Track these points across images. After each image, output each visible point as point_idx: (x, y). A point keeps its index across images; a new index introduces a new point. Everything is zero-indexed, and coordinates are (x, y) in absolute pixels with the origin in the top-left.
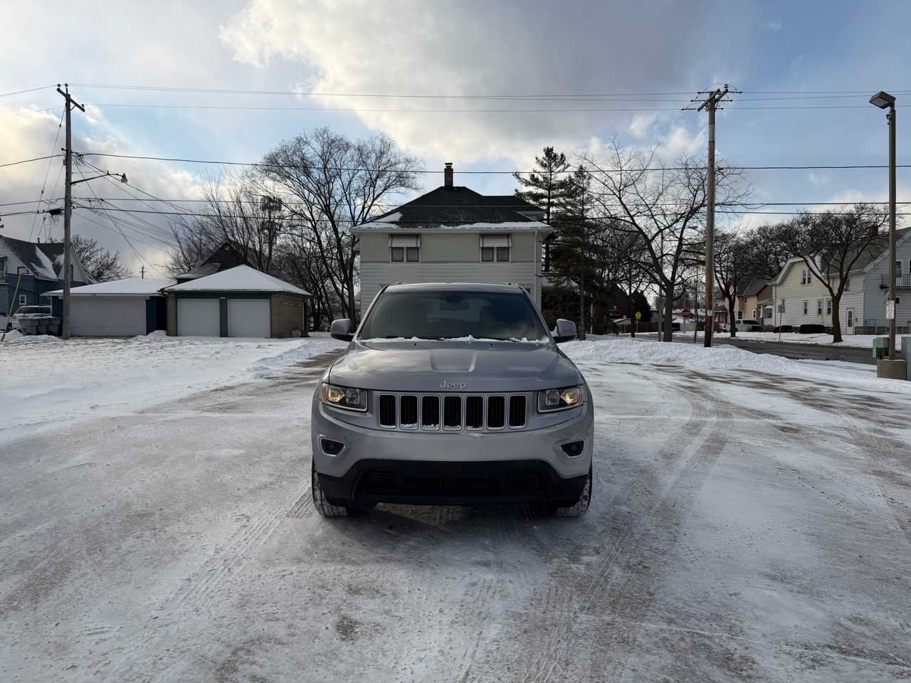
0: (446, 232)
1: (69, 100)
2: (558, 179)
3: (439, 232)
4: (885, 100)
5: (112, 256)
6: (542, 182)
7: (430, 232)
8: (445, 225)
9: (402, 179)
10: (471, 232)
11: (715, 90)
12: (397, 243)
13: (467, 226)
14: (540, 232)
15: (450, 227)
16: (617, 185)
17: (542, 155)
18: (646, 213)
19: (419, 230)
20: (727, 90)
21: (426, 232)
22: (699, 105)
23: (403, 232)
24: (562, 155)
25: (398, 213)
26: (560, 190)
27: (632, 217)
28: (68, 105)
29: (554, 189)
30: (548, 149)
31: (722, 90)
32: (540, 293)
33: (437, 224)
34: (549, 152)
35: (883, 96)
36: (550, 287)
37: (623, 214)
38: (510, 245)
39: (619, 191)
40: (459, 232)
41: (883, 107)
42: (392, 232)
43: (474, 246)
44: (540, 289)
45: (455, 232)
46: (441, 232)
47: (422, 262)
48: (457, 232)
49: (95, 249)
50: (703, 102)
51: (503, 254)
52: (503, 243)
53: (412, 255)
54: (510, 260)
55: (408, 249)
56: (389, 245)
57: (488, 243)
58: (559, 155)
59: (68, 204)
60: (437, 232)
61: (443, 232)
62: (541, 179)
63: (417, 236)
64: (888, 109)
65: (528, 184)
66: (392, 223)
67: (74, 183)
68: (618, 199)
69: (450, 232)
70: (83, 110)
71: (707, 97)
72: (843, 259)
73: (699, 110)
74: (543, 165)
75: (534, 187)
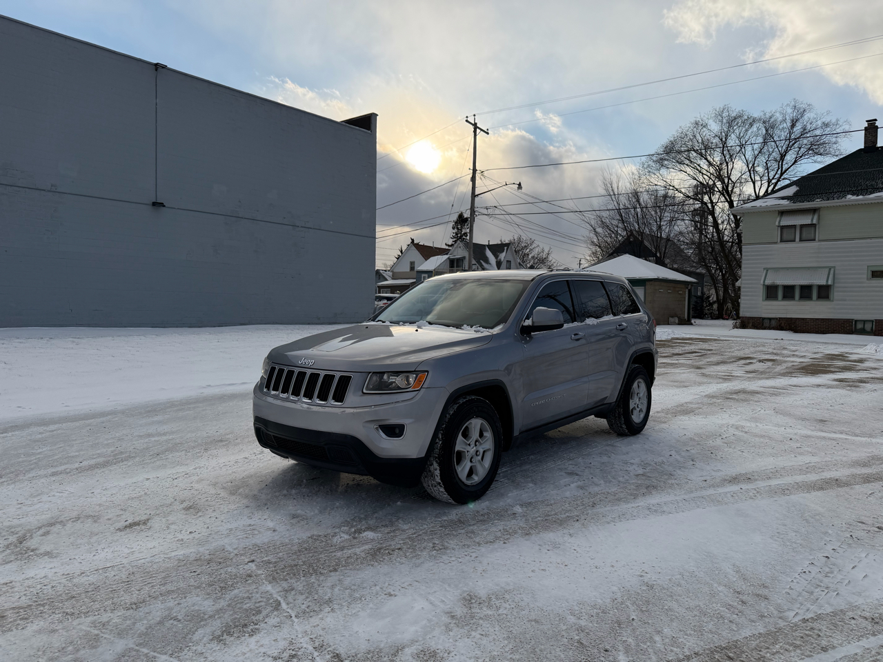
0: (853, 203)
1: (475, 125)
3: (844, 204)
5: (546, 251)
7: (831, 205)
8: (853, 195)
9: (815, 148)
12: (787, 221)
15: (861, 197)
19: (817, 203)
21: (825, 205)
23: (795, 208)
25: (795, 186)
28: (475, 132)
33: (843, 193)
40: (873, 202)
42: (782, 209)
45: (866, 202)
46: (847, 203)
47: (820, 241)
48: (870, 202)
49: (533, 247)
53: (807, 233)
55: (802, 226)
56: (777, 223)
59: (473, 213)
60: (841, 204)
61: (850, 203)
63: (814, 211)
66: (783, 198)
67: (477, 195)
69: (860, 202)
70: (488, 133)
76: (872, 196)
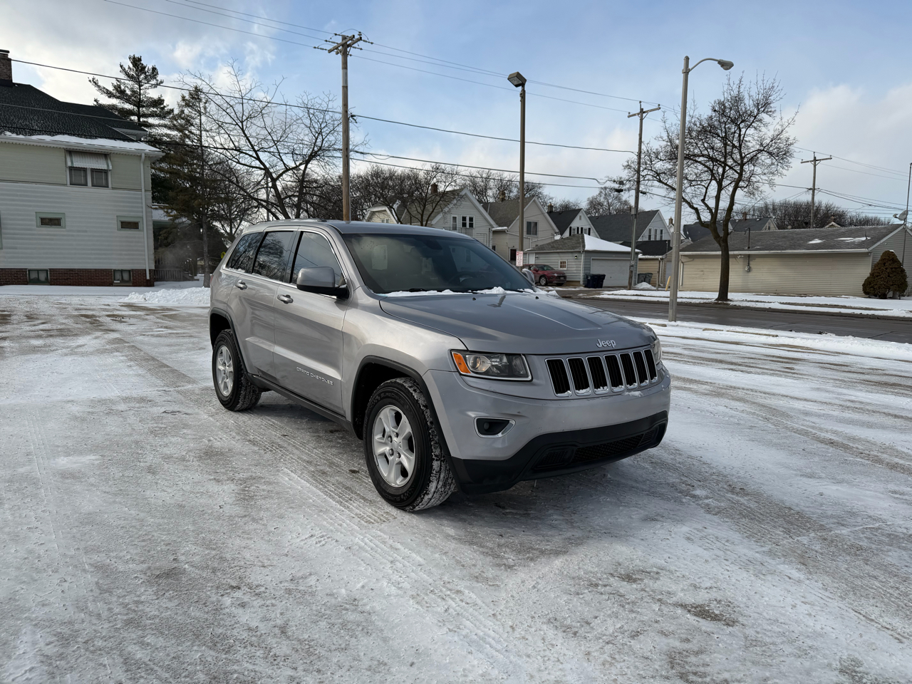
0: (15, 142)
2: (149, 96)
3: (3, 141)
4: (519, 80)
6: (130, 97)
8: (13, 132)
10: (52, 146)
11: (350, 35)
13: (47, 138)
14: (148, 157)
15: (21, 136)
16: (240, 115)
17: (128, 64)
18: (272, 150)
20: (361, 38)
22: (330, 46)
24: (154, 69)
26: (152, 109)
27: (256, 152)
29: (143, 106)
30: (134, 58)
31: (357, 37)
32: (151, 227)
34: (136, 61)
35: (518, 75)
36: (166, 222)
37: (247, 148)
38: (111, 167)
39: (242, 122)
40: (35, 144)
41: (517, 86)
43: (59, 166)
44: (151, 223)
45: (28, 143)
46: (7, 141)
48: (32, 144)
50: (336, 44)
51: (100, 178)
52: (100, 164)
54: (110, 186)
57: (79, 163)
58: (151, 67)
61: (11, 141)
62: (128, 92)
64: (520, 88)
65: (110, 95)
68: (240, 131)
69: (22, 142)
71: (339, 40)
72: (423, 212)
73: (330, 51)
74: (130, 77)
75: (118, 100)
76: (35, 137)
